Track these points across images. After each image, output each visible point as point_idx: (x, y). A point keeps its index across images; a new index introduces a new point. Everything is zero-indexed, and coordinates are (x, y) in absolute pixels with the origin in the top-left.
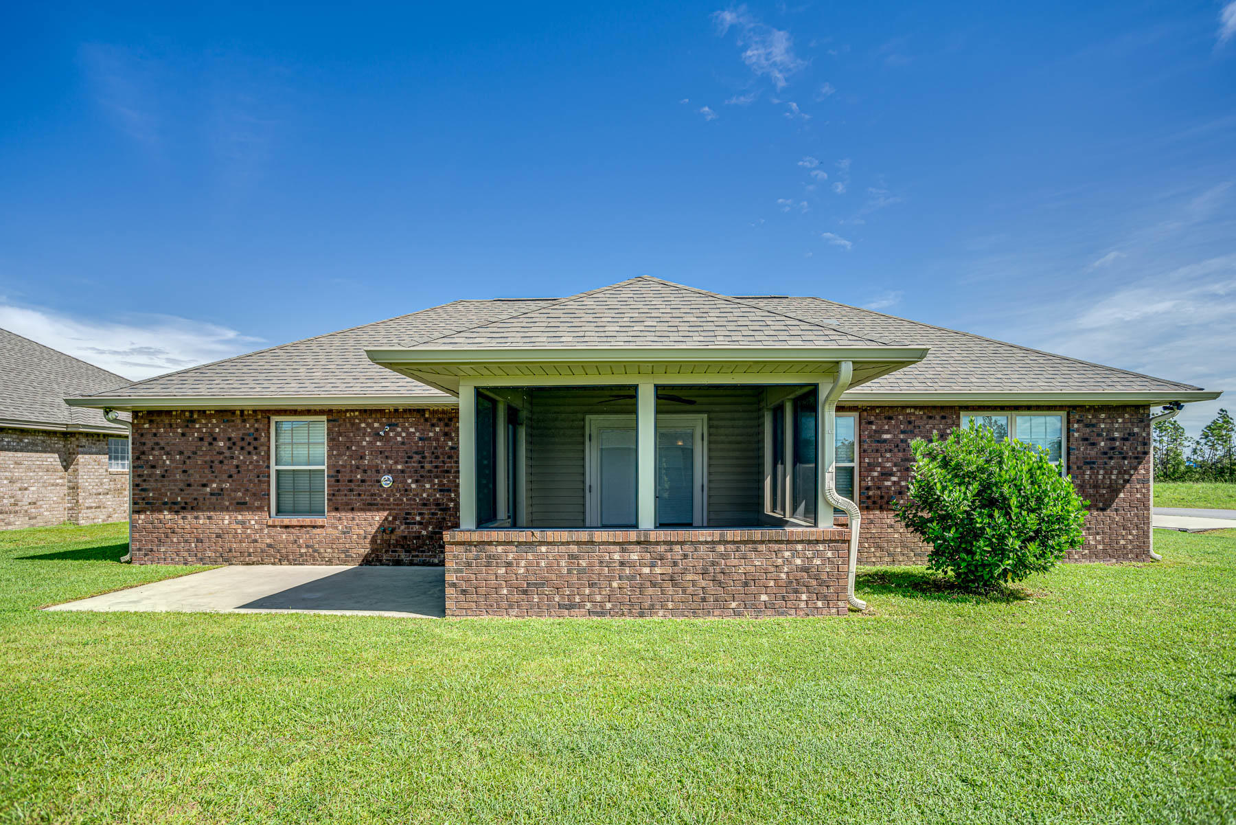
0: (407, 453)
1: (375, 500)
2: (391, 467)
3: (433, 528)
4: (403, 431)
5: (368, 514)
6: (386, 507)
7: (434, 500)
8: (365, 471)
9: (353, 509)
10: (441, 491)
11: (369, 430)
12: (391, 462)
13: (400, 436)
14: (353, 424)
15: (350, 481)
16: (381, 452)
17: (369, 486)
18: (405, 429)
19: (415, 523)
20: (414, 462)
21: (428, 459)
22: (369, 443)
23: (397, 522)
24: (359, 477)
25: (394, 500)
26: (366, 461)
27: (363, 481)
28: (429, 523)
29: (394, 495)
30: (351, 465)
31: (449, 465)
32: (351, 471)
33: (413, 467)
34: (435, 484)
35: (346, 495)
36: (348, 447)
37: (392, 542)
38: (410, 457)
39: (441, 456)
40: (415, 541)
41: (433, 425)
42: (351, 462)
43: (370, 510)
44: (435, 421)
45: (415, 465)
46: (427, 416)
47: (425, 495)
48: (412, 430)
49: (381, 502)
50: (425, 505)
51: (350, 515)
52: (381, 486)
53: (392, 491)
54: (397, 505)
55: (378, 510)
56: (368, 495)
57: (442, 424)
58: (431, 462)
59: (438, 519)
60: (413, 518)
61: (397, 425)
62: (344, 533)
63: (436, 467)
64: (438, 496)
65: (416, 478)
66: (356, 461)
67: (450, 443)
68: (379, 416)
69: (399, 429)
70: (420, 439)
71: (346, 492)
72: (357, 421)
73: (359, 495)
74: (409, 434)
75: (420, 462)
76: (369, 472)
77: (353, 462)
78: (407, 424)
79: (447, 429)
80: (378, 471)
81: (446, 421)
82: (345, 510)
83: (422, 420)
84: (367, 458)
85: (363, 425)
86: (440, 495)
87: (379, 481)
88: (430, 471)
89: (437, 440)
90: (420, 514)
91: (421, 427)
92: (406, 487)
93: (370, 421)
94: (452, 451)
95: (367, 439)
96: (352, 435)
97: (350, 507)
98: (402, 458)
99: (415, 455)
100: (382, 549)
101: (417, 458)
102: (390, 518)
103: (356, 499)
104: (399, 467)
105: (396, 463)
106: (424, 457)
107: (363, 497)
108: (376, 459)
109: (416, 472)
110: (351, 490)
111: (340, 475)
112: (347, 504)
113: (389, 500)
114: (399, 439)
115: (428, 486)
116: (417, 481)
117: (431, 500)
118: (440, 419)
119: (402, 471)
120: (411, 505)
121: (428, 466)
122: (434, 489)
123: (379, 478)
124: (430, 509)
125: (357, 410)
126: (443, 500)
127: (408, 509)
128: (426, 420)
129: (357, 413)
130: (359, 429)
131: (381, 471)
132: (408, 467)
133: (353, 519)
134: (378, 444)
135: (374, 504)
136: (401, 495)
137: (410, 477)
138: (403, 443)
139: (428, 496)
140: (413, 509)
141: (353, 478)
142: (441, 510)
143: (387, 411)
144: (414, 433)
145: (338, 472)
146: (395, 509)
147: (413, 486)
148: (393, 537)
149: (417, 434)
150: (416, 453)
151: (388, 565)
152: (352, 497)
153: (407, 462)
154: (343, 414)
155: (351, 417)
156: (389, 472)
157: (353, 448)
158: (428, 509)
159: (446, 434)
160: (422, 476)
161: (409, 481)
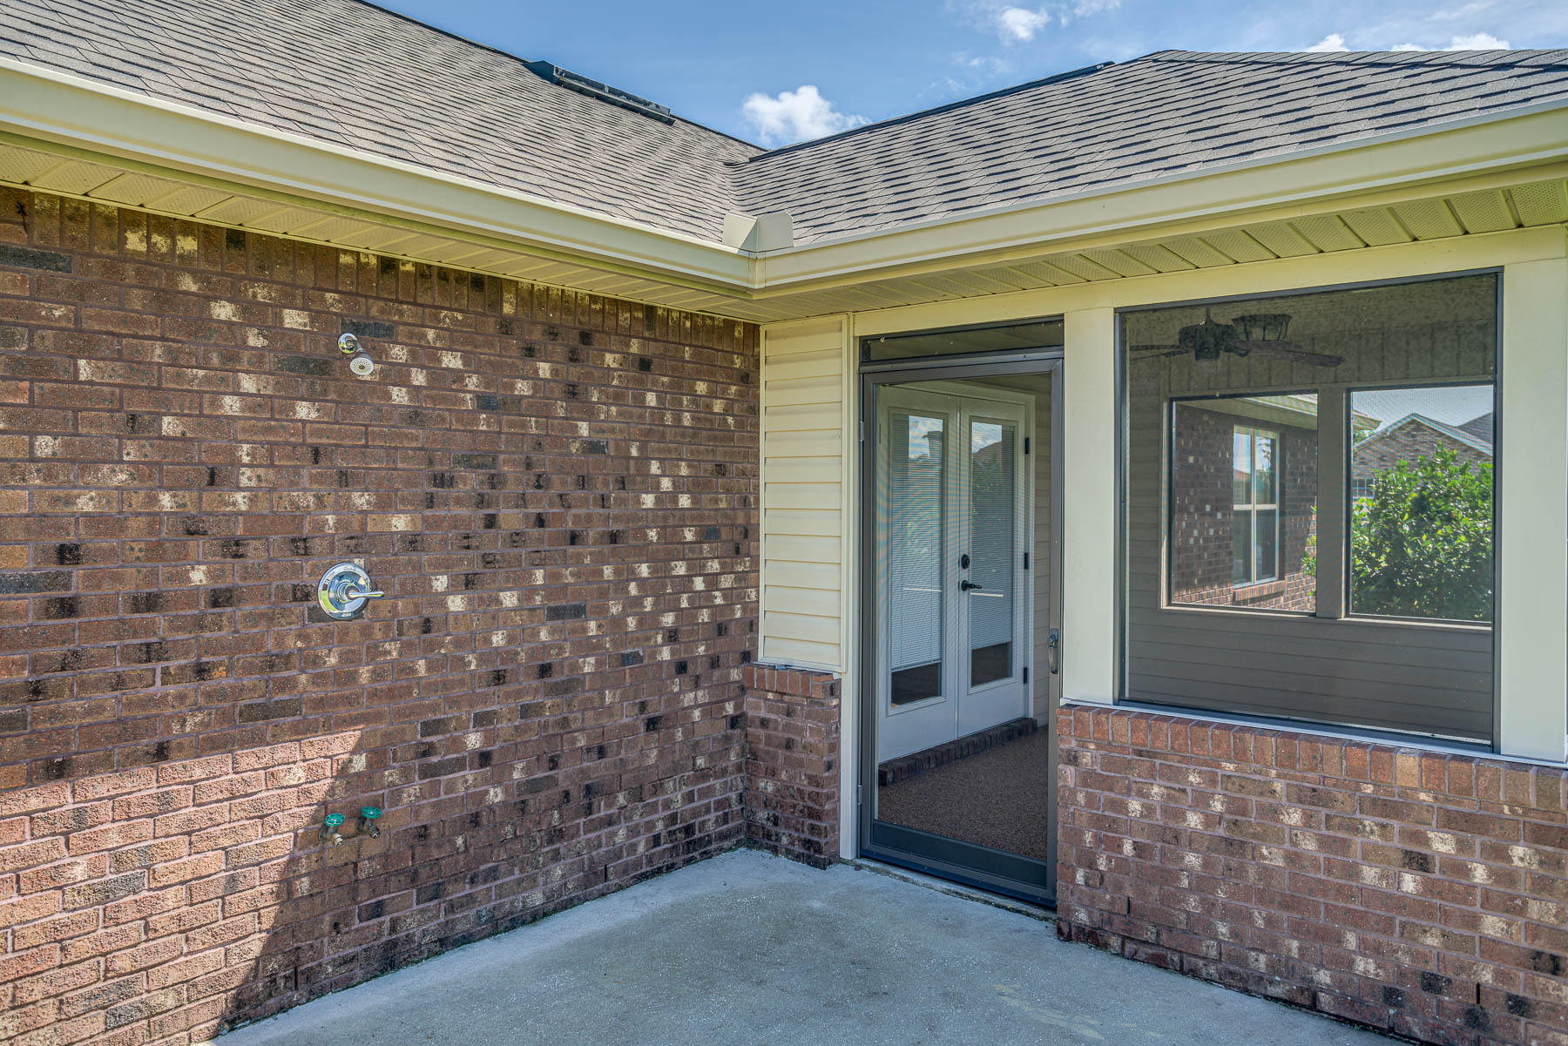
0: (431, 462)
1: (288, 684)
2: (364, 524)
3: (527, 770)
4: (415, 361)
5: (247, 758)
6: (343, 712)
7: (532, 654)
8: (234, 548)
9: (161, 753)
10: (555, 613)
11: (254, 340)
12: (361, 500)
13: (404, 382)
14: (166, 298)
15: (150, 603)
16: (316, 453)
17: (254, 619)
18: (425, 356)
19: (459, 764)
20: (459, 502)
21: (512, 488)
22: (253, 403)
23: (391, 775)
24: (198, 576)
25: (377, 675)
26: (239, 497)
27: (218, 599)
28: (514, 750)
29: (374, 652)
30: (155, 518)
31: (582, 511)
32: (155, 551)
33: (455, 522)
34: (534, 590)
35: (119, 683)
36: (133, 417)
37: (366, 868)
38: (441, 480)
39: (555, 479)
40: (460, 841)
41: (530, 352)
42: (153, 500)
43: (257, 740)
44: (536, 335)
45: (464, 512)
46: (508, 309)
47: (498, 639)
48: (452, 361)
49: (317, 692)
50: (499, 678)
51: (142, 784)
52: (317, 615)
53: (366, 632)
54: (391, 694)
55: (302, 731)
56: (248, 669)
57: (559, 350)
58: (522, 500)
59: (545, 726)
60: (458, 744)
61: (388, 332)
62: (105, 894)
63: (540, 521)
64: (544, 635)
65: (465, 568)
66: (188, 497)
67: (584, 429)
68: (306, 276)
69: (399, 353)
70: (485, 403)
71: (119, 666)
72: (189, 284)
73: (201, 671)
74: (439, 376)
75: (481, 501)
76: (255, 553)
77: (166, 501)
78: (431, 334)
79: (574, 373)
80: (301, 546)
81: (575, 341)
82: (105, 764)
83: (491, 325)
84: (246, 478)
85: (223, 311)
86: (552, 632)
87: (305, 594)
88: (516, 538)
89: (544, 413)
90: (481, 720)
91: (486, 354)
92: (426, 613)
93: (261, 293)
94: (592, 458)
95: (248, 384)
96: (158, 352)
97: (146, 743)
98: (410, 483)
99: (461, 471)
100: (317, 919)
101: (470, 481)
102: (360, 763)
103: (181, 698)
104: (400, 523)
105: (385, 505)
106: (495, 481)
107: (221, 679)
108: (293, 485)
109: (467, 542)
110: (150, 652)
111: (77, 573)
112: (126, 729)
113: (352, 677)
114: (399, 395)
115: (509, 599)
116: (469, 582)
117: (522, 657)
118: (553, 333)
119: (412, 542)
120: (446, 685)
121: (511, 518)
122: (532, 610)
123: (306, 578)
124: (518, 694)
125: (188, 228)
126: (561, 648)
127: (434, 708)
128: (506, 326)
129: (188, 244)
130: (201, 325)
131: (317, 545)
132: (435, 524)
133: (165, 803)
134: (304, 411)
135: (284, 709)
136: (407, 647)
137: (442, 566)
138: (414, 417)
139: (511, 639)
140: (454, 703)
141: (163, 586)
142: (554, 690)
143: (345, 259)
144: (458, 376)
145: (67, 554)
146: (378, 717)
147: (456, 604)
148: (372, 846)
149: (472, 382)
150: (468, 461)
151: (348, 984)
152: (158, 688)
153: (430, 502)
154: (105, 234)
155: (148, 262)
156: (356, 543)
157: (169, 425)
158: (508, 696)
159: (572, 392)
160: (488, 561)
161: (441, 583)
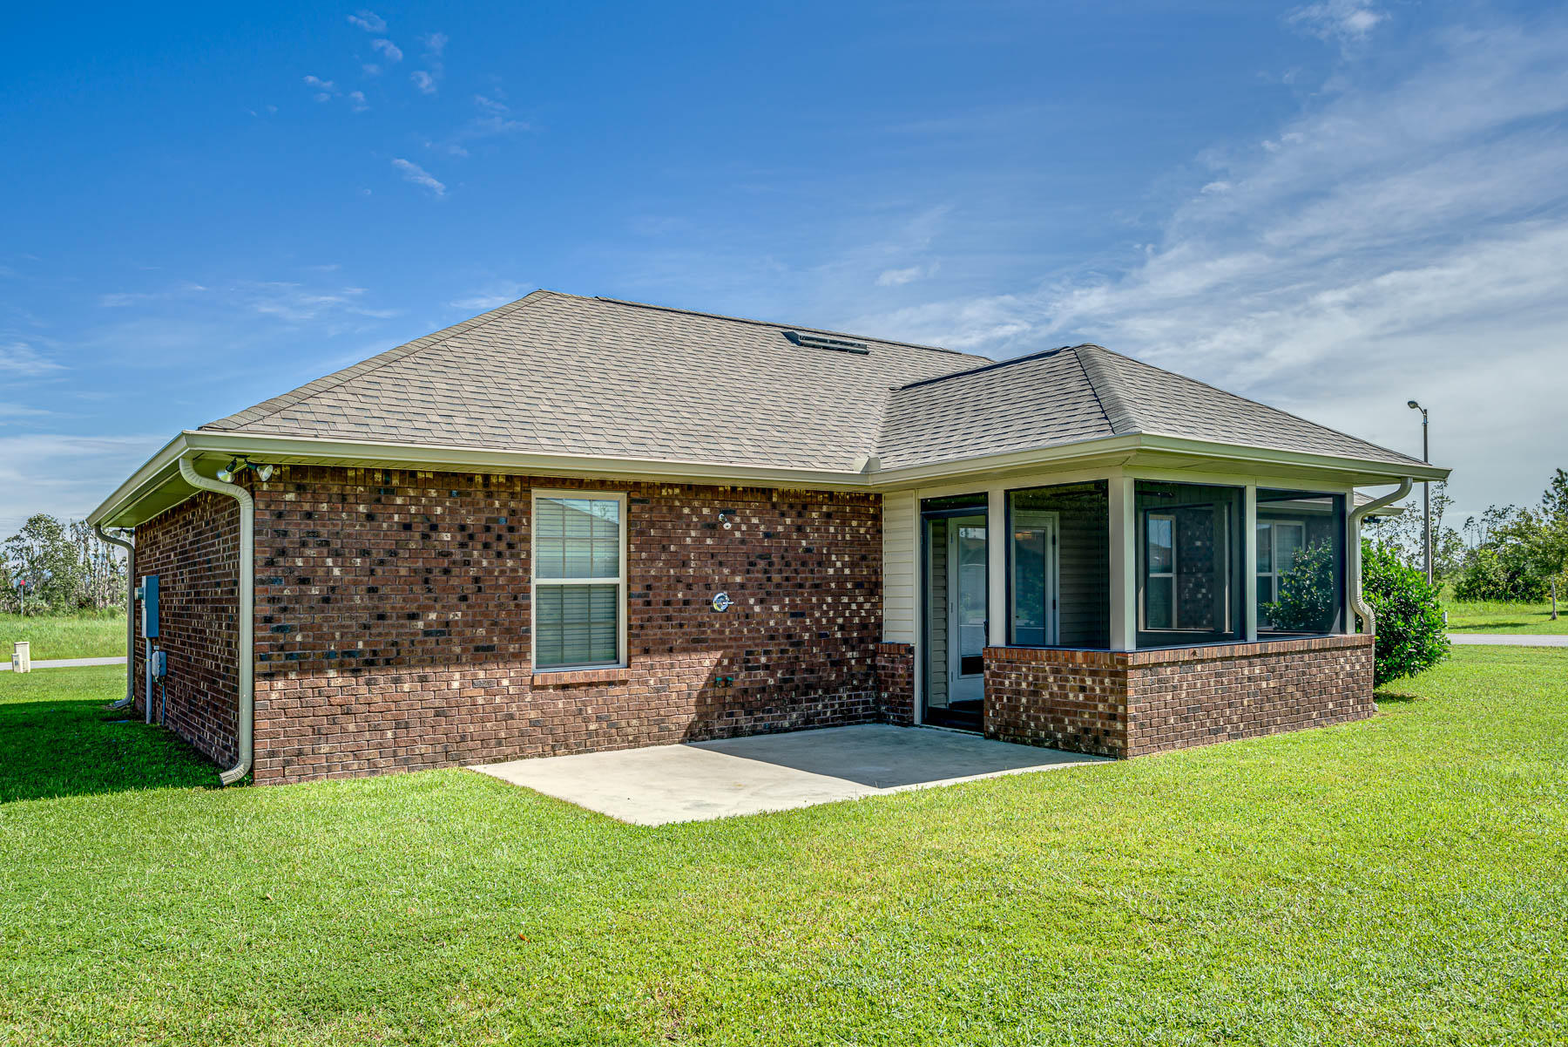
0: (748, 558)
1: (704, 632)
2: (727, 580)
3: (783, 674)
4: (743, 522)
5: (693, 656)
6: (721, 644)
7: (784, 630)
8: (689, 587)
9: (671, 650)
10: (793, 615)
11: (695, 519)
12: (726, 571)
13: (739, 529)
14: (671, 508)
15: (667, 603)
16: (713, 556)
17: (695, 610)
18: (746, 520)
19: (758, 668)
20: (758, 572)
21: (777, 567)
22: (695, 539)
23: (736, 668)
24: (680, 595)
25: (731, 632)
26: (691, 570)
27: (686, 603)
28: (778, 666)
29: (730, 624)
30: (669, 576)
31: (804, 575)
32: (669, 587)
33: (757, 579)
34: (785, 605)
35: (660, 628)
36: (664, 546)
37: (728, 699)
38: (752, 564)
39: (793, 564)
40: (758, 696)
41: (783, 515)
42: (668, 571)
43: (695, 650)
44: (785, 508)
45: (760, 575)
46: (774, 499)
47: (772, 623)
48: (755, 521)
49: (713, 636)
50: (772, 638)
51: (666, 660)
52: (713, 610)
53: (728, 617)
54: (735, 639)
55: (708, 649)
56: (694, 626)
57: (794, 513)
58: (780, 571)
59: (790, 658)
60: (757, 660)
61: (733, 512)
62: (658, 690)
63: (787, 579)
64: (789, 623)
65: (760, 596)
66: (678, 570)
67: (804, 543)
68: (709, 496)
69: (738, 519)
70: (767, 535)
71: (660, 622)
72: (677, 503)
73: (681, 626)
74: (750, 526)
75: (766, 572)
76: (695, 587)
77: (672, 571)
78: (748, 511)
79: (800, 521)
80: (708, 587)
81: (799, 508)
82: (657, 652)
83: (769, 506)
84: (693, 564)
85: (686, 511)
86: (792, 622)
87: (709, 603)
88: (778, 586)
89: (788, 537)
90: (766, 653)
91: (767, 517)
92: (747, 612)
93: (696, 504)
94: (807, 555)
95: (693, 533)
96: (669, 526)
97: (667, 646)
98: (741, 565)
99: (759, 561)
100: (713, 713)
101: (762, 564)
102: (726, 662)
103: (676, 633)
104: (738, 579)
105: (733, 573)
106: (771, 564)
107: (686, 629)
108: (706, 566)
109: (760, 586)
110: (669, 618)
111: (651, 593)
112: (663, 642)
113: (722, 632)
114: (738, 534)
115: (776, 608)
116: (761, 601)
117: (781, 631)
118: (791, 506)
119: (742, 586)
120: (754, 638)
121: (776, 578)
122: (785, 613)
123: (709, 598)
124: (779, 644)
125: (677, 486)
126: (796, 629)
127: (750, 646)
128: (774, 506)
129: (677, 491)
130: (680, 516)
131: (713, 586)
132: (749, 580)
133: (672, 666)
134: (709, 541)
135: (704, 641)
136: (741, 623)
137: (753, 595)
138: (743, 541)
139: (776, 624)
140: (757, 645)
141: (671, 598)
142: (792, 645)
143: (721, 489)
144: (757, 526)
145: (649, 587)
146: (731, 647)
147: (757, 609)
148: (730, 692)
149: (762, 528)
150: (761, 557)
151: (722, 738)
152: (670, 630)
153: (748, 572)
154: (657, 491)
155: (668, 498)
156: (725, 586)
157: (672, 548)
158: (775, 644)
159: (799, 529)
160: (768, 594)
161: (752, 601)
